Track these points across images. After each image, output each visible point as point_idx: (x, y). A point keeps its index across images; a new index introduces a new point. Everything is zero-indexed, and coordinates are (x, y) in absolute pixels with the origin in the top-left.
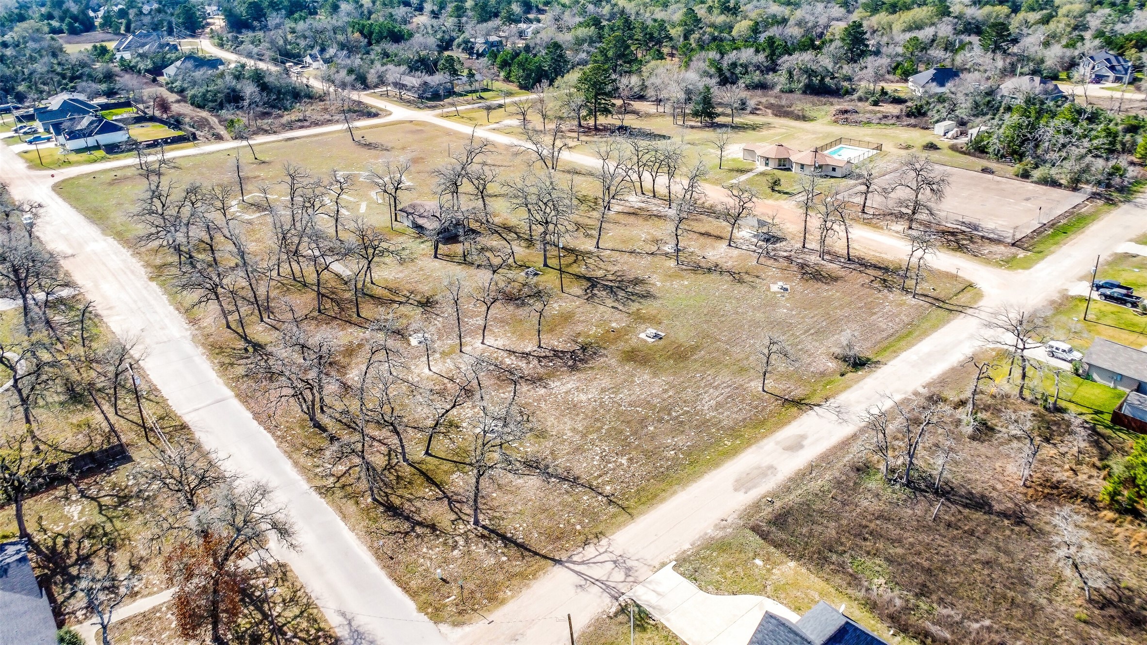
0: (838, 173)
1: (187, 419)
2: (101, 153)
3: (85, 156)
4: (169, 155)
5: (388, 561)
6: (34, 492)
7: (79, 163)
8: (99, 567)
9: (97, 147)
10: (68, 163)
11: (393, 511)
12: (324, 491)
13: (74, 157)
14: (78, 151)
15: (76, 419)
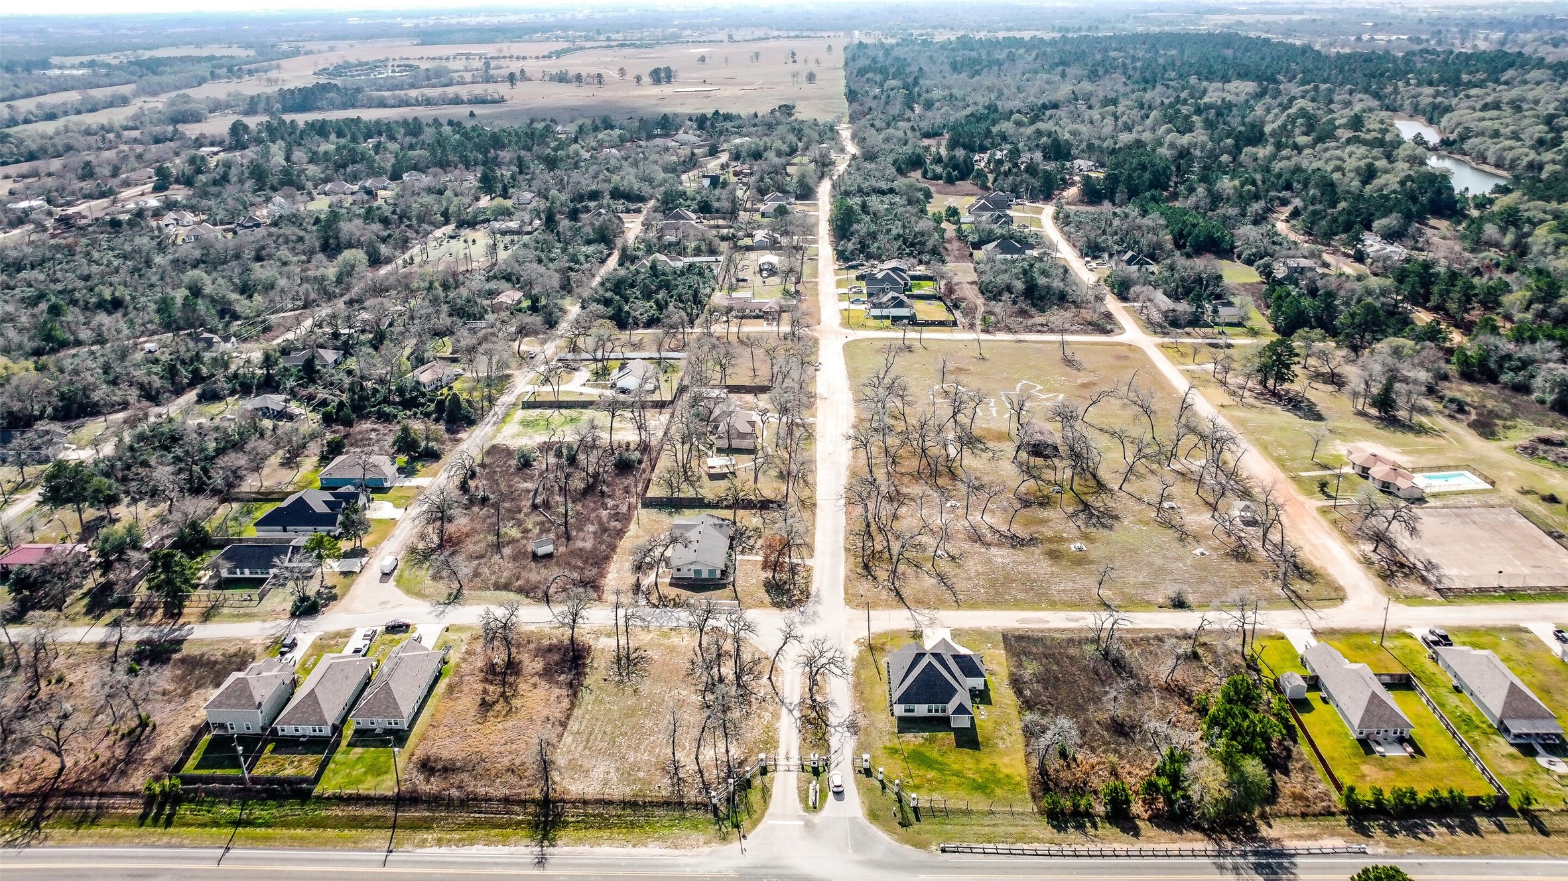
0: (1401, 494)
1: (819, 502)
2: (888, 322)
3: (878, 322)
4: (925, 335)
5: (848, 579)
6: (745, 508)
7: (871, 328)
8: (752, 542)
9: (887, 317)
10: (864, 326)
11: (866, 567)
12: (847, 550)
13: (872, 322)
14: (876, 318)
15: (775, 485)
